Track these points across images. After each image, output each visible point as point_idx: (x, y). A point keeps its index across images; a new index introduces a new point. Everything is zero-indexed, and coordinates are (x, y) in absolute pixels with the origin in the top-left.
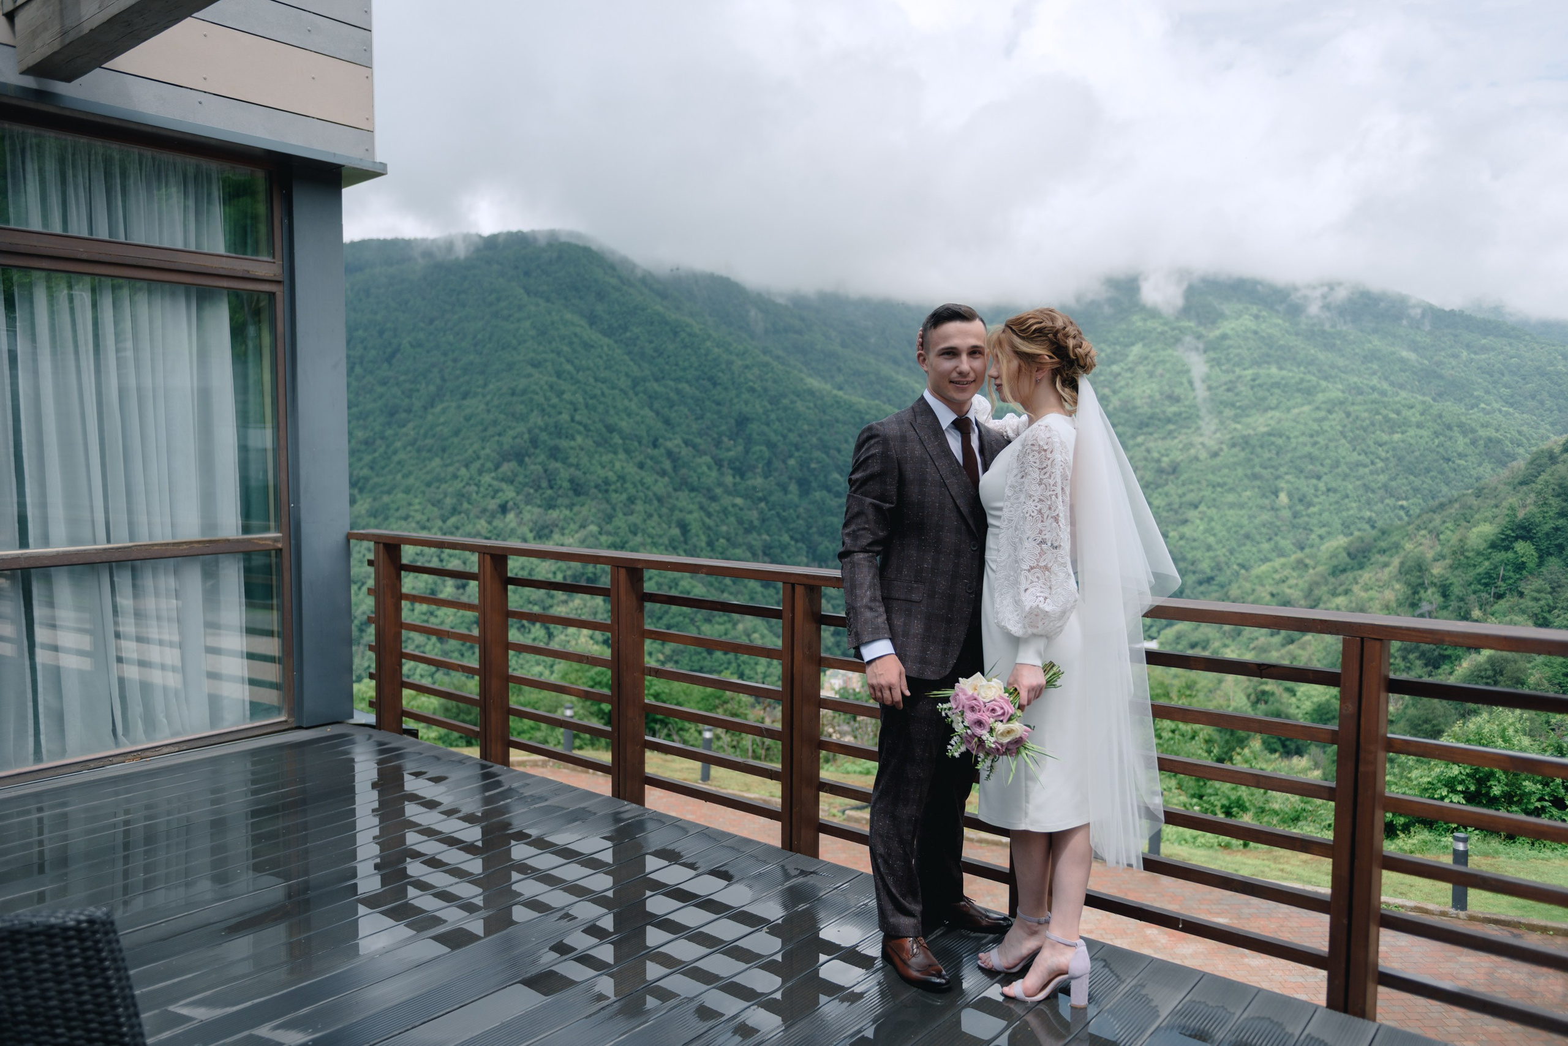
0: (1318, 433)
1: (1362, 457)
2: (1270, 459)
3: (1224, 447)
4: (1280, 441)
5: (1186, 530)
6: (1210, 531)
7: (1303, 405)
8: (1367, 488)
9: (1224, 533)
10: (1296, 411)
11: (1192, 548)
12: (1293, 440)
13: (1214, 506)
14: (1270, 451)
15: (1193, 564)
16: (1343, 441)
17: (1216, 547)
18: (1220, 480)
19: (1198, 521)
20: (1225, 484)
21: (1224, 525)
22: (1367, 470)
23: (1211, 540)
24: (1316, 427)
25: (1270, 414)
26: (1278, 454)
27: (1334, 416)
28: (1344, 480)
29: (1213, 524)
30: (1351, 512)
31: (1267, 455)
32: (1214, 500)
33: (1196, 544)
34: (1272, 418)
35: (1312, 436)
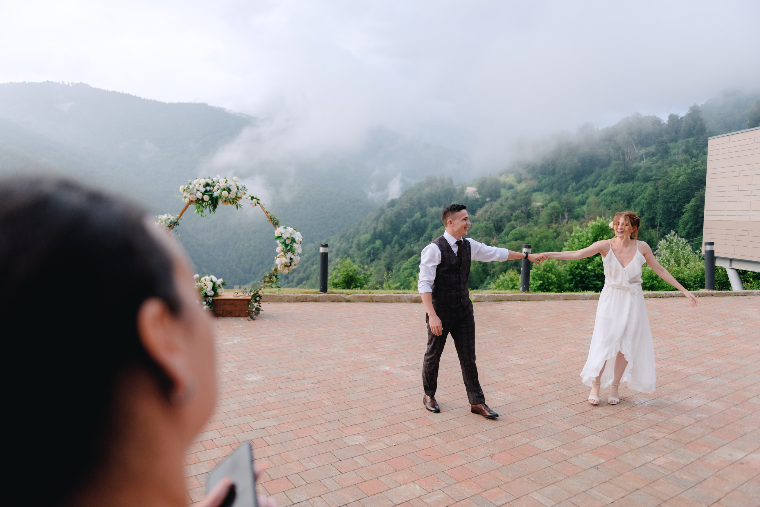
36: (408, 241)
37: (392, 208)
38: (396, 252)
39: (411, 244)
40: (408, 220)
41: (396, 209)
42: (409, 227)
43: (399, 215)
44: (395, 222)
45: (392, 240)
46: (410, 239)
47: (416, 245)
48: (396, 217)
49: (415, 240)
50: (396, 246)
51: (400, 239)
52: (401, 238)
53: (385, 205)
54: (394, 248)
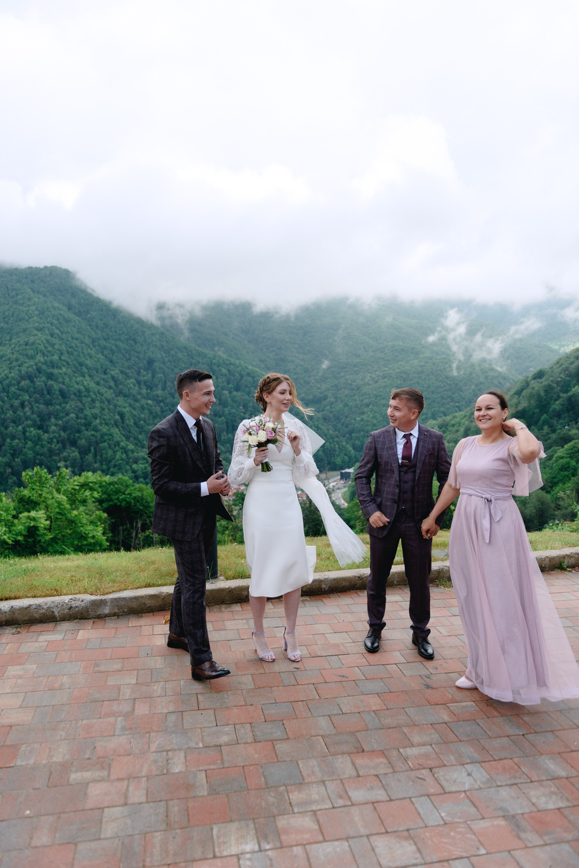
0: (422, 372)
1: (440, 383)
2: (401, 384)
3: (380, 378)
4: (405, 376)
5: (365, 417)
6: (374, 417)
7: (414, 360)
8: (442, 398)
9: (381, 418)
10: (411, 362)
11: (367, 425)
12: (410, 375)
13: (377, 406)
14: (400, 380)
15: (367, 432)
16: (432, 376)
17: (377, 424)
18: (379, 393)
19: (369, 413)
20: (381, 395)
21: (381, 414)
22: (442, 389)
23: (375, 421)
24: (420, 369)
25: (400, 363)
26: (404, 382)
27: (427, 365)
28: (433, 394)
29: (376, 414)
30: (437, 409)
31: (399, 382)
32: (377, 403)
33: (369, 423)
34: (401, 365)
35: (418, 374)
36: (560, 421)
37: (540, 380)
38: (545, 436)
39: (566, 426)
40: (561, 395)
41: (544, 382)
42: (563, 405)
43: (548, 389)
44: (545, 397)
45: (539, 420)
46: (564, 420)
47: (574, 428)
48: (546, 391)
49: (571, 421)
50: (546, 427)
51: (550, 420)
52: (551, 418)
53: (530, 376)
54: (542, 429)
